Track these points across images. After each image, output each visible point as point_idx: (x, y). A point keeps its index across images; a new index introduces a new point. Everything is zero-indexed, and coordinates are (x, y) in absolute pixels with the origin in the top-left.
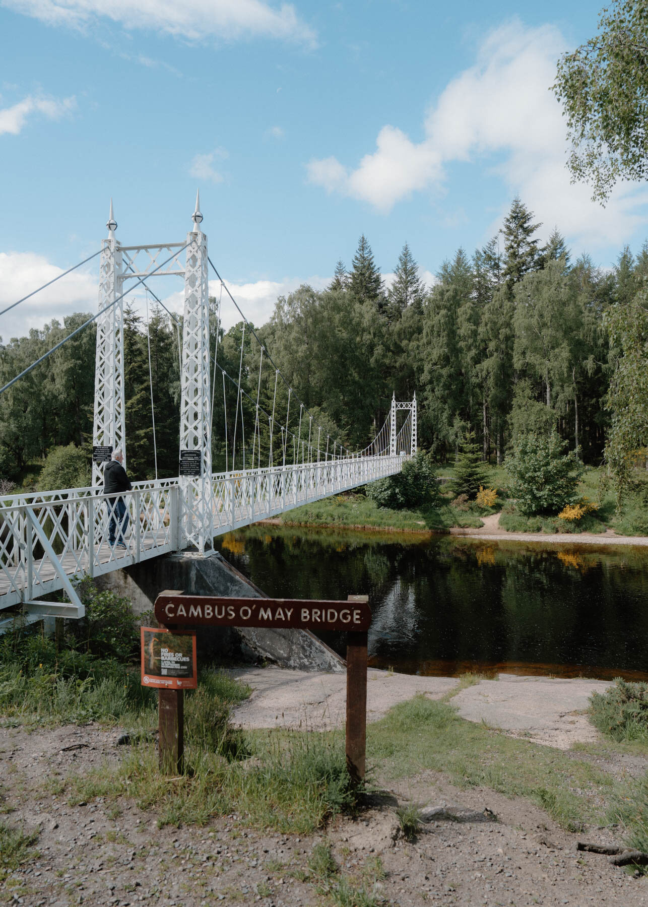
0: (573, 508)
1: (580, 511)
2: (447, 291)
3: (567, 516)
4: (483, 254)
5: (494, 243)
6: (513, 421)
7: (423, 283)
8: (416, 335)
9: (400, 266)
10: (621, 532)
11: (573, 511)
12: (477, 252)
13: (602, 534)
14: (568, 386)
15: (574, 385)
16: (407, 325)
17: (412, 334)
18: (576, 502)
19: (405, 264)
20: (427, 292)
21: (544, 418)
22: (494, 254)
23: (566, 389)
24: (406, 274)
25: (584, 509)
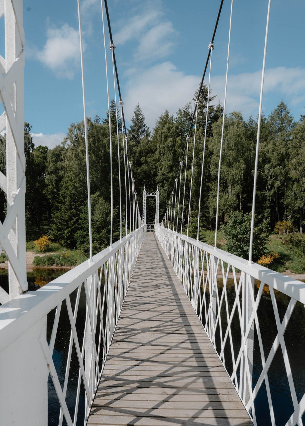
0: (267, 257)
1: (271, 259)
2: (172, 128)
3: (263, 262)
4: (183, 112)
5: (189, 106)
6: (211, 205)
7: (148, 127)
8: (149, 154)
9: (135, 117)
10: (295, 272)
11: (267, 259)
12: (180, 111)
13: (284, 273)
14: (237, 186)
15: (240, 185)
16: (144, 148)
17: (147, 154)
18: (268, 253)
19: (137, 116)
20: (150, 132)
21: (230, 203)
22: (189, 112)
23: (236, 187)
24: (138, 121)
25: (273, 258)
